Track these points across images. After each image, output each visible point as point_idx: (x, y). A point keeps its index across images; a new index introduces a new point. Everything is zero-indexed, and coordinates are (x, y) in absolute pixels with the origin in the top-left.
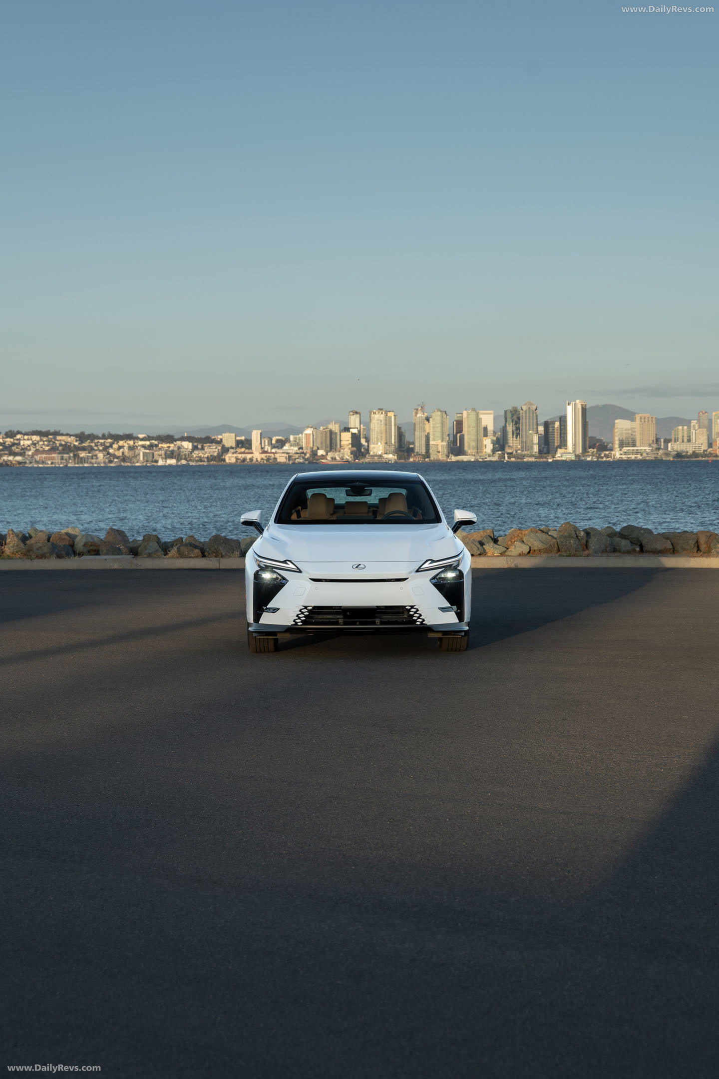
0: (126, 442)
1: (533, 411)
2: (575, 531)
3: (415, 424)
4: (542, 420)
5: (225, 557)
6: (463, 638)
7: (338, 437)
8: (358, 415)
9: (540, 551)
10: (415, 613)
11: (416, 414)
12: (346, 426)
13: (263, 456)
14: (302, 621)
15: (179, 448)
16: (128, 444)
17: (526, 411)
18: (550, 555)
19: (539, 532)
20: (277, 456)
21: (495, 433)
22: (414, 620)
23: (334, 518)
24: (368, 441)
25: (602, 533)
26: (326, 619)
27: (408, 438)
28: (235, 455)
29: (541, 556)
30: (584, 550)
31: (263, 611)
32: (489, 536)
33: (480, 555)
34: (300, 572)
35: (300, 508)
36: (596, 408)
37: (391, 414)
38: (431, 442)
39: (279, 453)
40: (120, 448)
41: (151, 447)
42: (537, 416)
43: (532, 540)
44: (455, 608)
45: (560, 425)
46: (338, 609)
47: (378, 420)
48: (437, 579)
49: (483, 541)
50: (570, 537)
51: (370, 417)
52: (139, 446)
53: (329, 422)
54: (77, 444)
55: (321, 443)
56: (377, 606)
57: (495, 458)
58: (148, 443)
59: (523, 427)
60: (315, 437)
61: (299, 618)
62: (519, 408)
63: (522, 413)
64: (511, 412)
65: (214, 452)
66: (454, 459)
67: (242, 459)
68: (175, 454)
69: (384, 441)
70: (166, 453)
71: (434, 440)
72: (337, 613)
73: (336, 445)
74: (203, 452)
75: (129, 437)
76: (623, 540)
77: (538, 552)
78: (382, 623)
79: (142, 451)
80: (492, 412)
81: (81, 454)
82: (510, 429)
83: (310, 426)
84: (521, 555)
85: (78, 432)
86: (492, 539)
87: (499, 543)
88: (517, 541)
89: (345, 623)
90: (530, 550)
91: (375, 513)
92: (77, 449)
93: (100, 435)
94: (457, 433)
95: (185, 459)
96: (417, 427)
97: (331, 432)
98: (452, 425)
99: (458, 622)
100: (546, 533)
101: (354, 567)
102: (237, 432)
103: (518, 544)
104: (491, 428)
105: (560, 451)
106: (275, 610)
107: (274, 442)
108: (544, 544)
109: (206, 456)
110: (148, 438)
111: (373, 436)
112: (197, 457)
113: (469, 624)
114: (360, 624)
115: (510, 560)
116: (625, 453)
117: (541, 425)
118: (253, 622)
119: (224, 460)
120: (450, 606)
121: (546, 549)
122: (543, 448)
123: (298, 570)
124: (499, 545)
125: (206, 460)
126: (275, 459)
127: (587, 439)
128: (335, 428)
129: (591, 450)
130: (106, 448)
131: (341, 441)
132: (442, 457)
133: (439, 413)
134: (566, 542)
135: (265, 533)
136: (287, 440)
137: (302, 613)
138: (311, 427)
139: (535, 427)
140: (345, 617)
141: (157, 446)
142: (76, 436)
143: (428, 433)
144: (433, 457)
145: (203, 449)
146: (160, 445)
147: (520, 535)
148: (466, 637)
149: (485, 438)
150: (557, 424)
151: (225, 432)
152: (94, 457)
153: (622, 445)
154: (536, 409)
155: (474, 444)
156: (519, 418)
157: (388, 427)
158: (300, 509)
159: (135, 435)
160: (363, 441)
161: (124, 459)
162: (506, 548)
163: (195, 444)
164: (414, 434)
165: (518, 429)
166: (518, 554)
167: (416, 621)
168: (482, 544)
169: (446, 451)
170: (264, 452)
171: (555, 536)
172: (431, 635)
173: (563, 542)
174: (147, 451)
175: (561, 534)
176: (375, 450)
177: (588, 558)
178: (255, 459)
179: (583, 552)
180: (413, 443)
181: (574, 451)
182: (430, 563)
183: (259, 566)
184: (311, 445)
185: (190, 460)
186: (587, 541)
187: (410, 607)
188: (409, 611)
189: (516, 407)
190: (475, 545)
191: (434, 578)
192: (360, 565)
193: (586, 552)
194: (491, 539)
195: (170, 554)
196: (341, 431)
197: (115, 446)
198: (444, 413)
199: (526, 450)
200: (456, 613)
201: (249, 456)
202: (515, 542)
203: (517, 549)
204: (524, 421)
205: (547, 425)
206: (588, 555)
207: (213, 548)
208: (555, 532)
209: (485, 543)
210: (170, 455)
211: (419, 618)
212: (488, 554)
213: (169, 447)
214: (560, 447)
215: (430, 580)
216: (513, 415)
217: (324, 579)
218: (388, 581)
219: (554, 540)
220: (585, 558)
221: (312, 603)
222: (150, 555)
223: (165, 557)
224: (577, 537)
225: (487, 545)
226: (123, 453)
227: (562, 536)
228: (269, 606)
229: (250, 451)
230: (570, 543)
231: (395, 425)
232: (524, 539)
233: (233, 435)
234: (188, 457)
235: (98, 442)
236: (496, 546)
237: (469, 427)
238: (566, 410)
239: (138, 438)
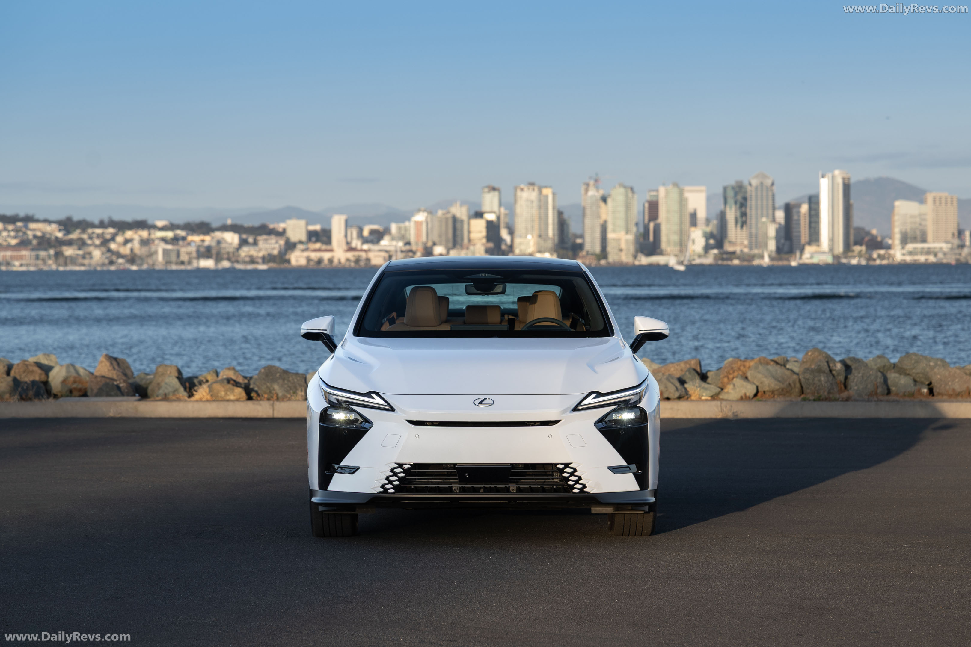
0: (136, 233)
1: (767, 188)
2: (827, 362)
3: (584, 209)
4: (780, 201)
5: (283, 400)
6: (646, 515)
7: (465, 226)
8: (496, 193)
9: (773, 392)
10: (572, 474)
11: (587, 190)
12: (477, 209)
13: (350, 255)
14: (395, 487)
15: (219, 242)
16: (140, 236)
17: (756, 188)
18: (789, 399)
19: (772, 363)
20: (371, 255)
21: (708, 221)
22: (569, 485)
23: (446, 328)
24: (511, 232)
25: (869, 365)
26: (432, 483)
27: (573, 228)
28: (306, 254)
29: (775, 401)
30: (840, 391)
31: (334, 471)
32: (695, 370)
33: (680, 398)
34: (392, 410)
35: (394, 314)
36: (866, 183)
37: (547, 192)
38: (610, 235)
39: (374, 251)
40: (127, 241)
41: (175, 240)
42: (773, 196)
43: (760, 376)
44: (633, 467)
45: (810, 209)
46: (450, 468)
47: (527, 200)
48: (606, 422)
49: (684, 378)
50: (819, 371)
51: (515, 196)
52: (158, 238)
53: (451, 203)
54: (60, 235)
55: (440, 236)
56: (512, 464)
57: (709, 260)
58: (170, 234)
59: (751, 211)
60: (430, 226)
61: (390, 482)
62: (746, 183)
63: (751, 191)
64: (733, 188)
65: (273, 249)
66: (644, 260)
67: (316, 259)
68: (214, 252)
69: (536, 233)
70: (198, 251)
71: (614, 231)
72: (449, 475)
73: (462, 240)
74: (256, 248)
75: (141, 225)
76: (902, 376)
77: (770, 393)
78: (520, 491)
79: (161, 247)
80: (703, 188)
81: (66, 250)
82: (731, 214)
83: (423, 208)
84: (744, 399)
85: (62, 216)
86: (698, 374)
87: (709, 380)
88: (737, 377)
89: (463, 490)
90: (757, 392)
91: (512, 323)
92: (60, 243)
93: (97, 222)
94: (650, 221)
95: (229, 259)
96: (588, 212)
97: (455, 219)
98: (641, 209)
99: (638, 488)
100: (781, 365)
101: (477, 402)
102: (310, 218)
103: (738, 381)
104: (702, 214)
105: (809, 250)
106: (353, 470)
107: (366, 233)
108: (779, 381)
109: (261, 254)
110: (172, 227)
111: (520, 225)
112: (245, 256)
113: (655, 493)
114: (485, 492)
115: (726, 407)
116: (910, 253)
117: (779, 208)
118: (318, 489)
119: (288, 261)
120: (626, 464)
121: (783, 390)
122: (784, 245)
123: (389, 408)
124: (708, 383)
125: (260, 261)
126: (368, 260)
127: (852, 232)
128: (461, 212)
129: (857, 248)
130: (105, 242)
131: (469, 232)
132: (626, 258)
133: (622, 190)
134: (813, 380)
135: (339, 351)
136: (387, 231)
137: (395, 474)
138: (424, 211)
139: (770, 212)
140: (462, 480)
141: (184, 239)
142: (59, 223)
143: (605, 222)
144: (612, 257)
145: (255, 243)
146: (190, 238)
147: (742, 368)
148: (652, 513)
149: (693, 229)
150: (804, 208)
151: (290, 218)
152: (87, 256)
153: (905, 240)
154: (773, 184)
155: (675, 238)
156: (745, 199)
157: (542, 211)
158: (395, 317)
159: (150, 222)
160: (504, 234)
161: (132, 259)
162: (719, 388)
163: (244, 236)
164: (583, 222)
165: (744, 214)
166: (739, 397)
167: (572, 487)
168: (682, 382)
169: (632, 248)
170: (351, 249)
171: (796, 369)
172: (596, 510)
173: (808, 379)
174: (169, 247)
175: (806, 367)
176: (523, 247)
177: (848, 403)
178: (336, 261)
179: (839, 394)
180: (582, 236)
181: (831, 250)
182: (595, 398)
183: (329, 402)
184: (424, 238)
185: (237, 262)
186: (846, 378)
187: (563, 466)
188: (562, 471)
189: (741, 182)
190: (672, 383)
191: (601, 420)
192: (485, 399)
193: (845, 395)
194: (696, 375)
195: (197, 396)
196: (470, 217)
197: (120, 239)
198: (629, 191)
199: (756, 247)
200: (634, 475)
201: (326, 256)
202: (733, 378)
203: (738, 389)
204: (753, 202)
205: (788, 209)
206: (848, 399)
207: (265, 386)
208: (796, 364)
209: (687, 380)
210: (206, 253)
211: (577, 482)
212: (693, 398)
213: (203, 241)
214: (809, 243)
215: (596, 424)
216: (736, 194)
217: (429, 422)
218: (529, 425)
219: (795, 377)
220: (842, 403)
221: (410, 459)
222: (165, 398)
223: (189, 400)
224: (831, 371)
225: (691, 383)
226: (132, 250)
227: (807, 369)
228: (344, 463)
229: (328, 247)
230: (820, 380)
231: (554, 208)
232: (749, 374)
233: (302, 223)
234: (232, 257)
235: (93, 233)
236: (704, 385)
237: (668, 211)
238: (818, 186)
239: (154, 227)
